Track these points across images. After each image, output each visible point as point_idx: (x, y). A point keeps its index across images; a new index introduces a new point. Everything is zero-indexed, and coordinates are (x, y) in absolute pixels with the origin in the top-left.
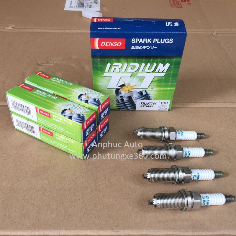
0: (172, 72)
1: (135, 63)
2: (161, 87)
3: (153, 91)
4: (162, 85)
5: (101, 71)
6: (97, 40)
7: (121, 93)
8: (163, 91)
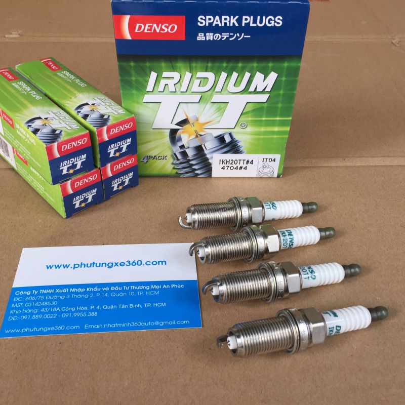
3: (246, 133)
4: (262, 121)
6: (126, 19)
8: (265, 133)
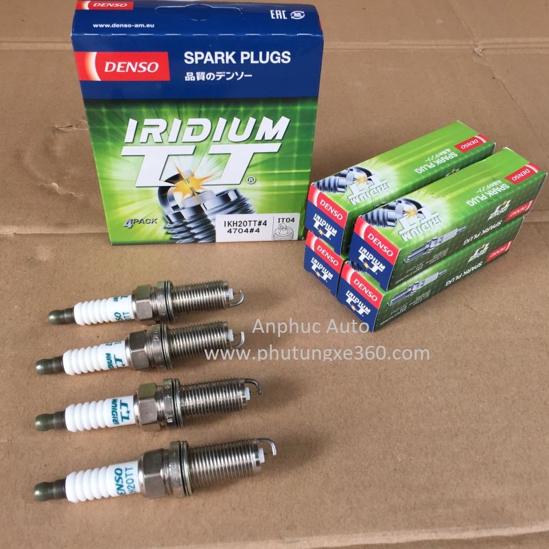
0: (296, 140)
1: (199, 117)
2: (273, 180)
3: (255, 190)
4: (274, 174)
5: (113, 140)
6: (92, 57)
7: (172, 199)
8: (279, 189)
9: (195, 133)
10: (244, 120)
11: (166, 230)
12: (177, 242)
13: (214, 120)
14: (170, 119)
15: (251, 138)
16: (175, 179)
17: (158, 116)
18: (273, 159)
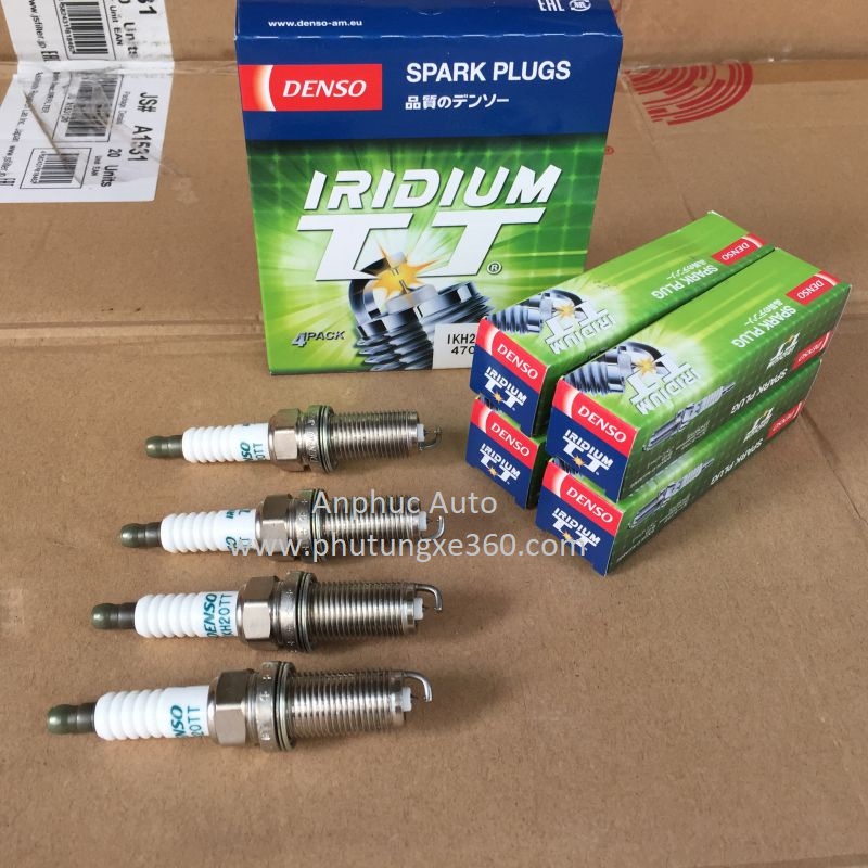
0: (569, 203)
1: (422, 168)
2: (529, 268)
5: (287, 205)
9: (413, 193)
10: (491, 172)
11: (356, 351)
12: (373, 369)
13: (444, 173)
14: (376, 172)
15: (499, 202)
16: (378, 267)
17: (358, 166)
18: (531, 234)
